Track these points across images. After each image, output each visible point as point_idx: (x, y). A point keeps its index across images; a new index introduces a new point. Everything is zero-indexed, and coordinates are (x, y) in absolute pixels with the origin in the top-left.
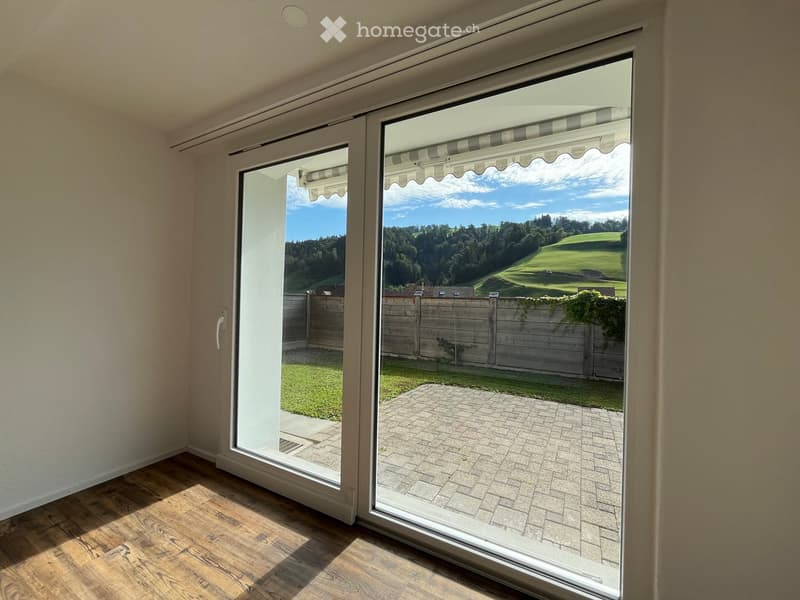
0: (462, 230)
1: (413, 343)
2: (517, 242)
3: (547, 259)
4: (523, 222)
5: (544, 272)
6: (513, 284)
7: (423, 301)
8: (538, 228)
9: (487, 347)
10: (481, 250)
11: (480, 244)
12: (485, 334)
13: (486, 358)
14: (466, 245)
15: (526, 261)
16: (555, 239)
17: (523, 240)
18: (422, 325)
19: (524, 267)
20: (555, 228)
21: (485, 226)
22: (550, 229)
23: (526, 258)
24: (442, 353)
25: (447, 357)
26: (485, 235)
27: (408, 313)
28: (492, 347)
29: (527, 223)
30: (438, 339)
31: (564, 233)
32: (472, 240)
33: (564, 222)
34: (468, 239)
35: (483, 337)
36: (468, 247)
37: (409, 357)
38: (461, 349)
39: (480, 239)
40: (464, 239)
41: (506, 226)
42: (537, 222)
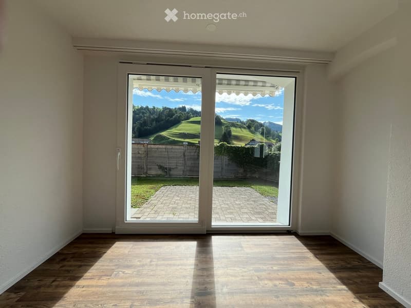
0: (142, 108)
1: (144, 168)
2: (171, 118)
3: (184, 127)
4: (174, 108)
5: (184, 133)
6: (169, 138)
7: (149, 146)
8: (180, 112)
9: (182, 167)
10: (153, 120)
11: (152, 117)
12: (182, 162)
13: (182, 173)
14: (144, 116)
15: (175, 127)
16: (188, 118)
17: (174, 117)
18: (148, 159)
19: (174, 130)
20: (188, 113)
21: (154, 108)
22: (185, 113)
23: (175, 126)
24: (160, 172)
25: (163, 174)
26: (155, 112)
27: (140, 152)
28: (185, 168)
29: (176, 108)
30: (158, 165)
31: (192, 116)
32: (148, 114)
33: (192, 110)
34: (146, 114)
35: (181, 163)
36: (145, 118)
37: (141, 176)
38: (170, 169)
39: (152, 114)
40: (143, 113)
41: (165, 109)
42: (180, 109)
